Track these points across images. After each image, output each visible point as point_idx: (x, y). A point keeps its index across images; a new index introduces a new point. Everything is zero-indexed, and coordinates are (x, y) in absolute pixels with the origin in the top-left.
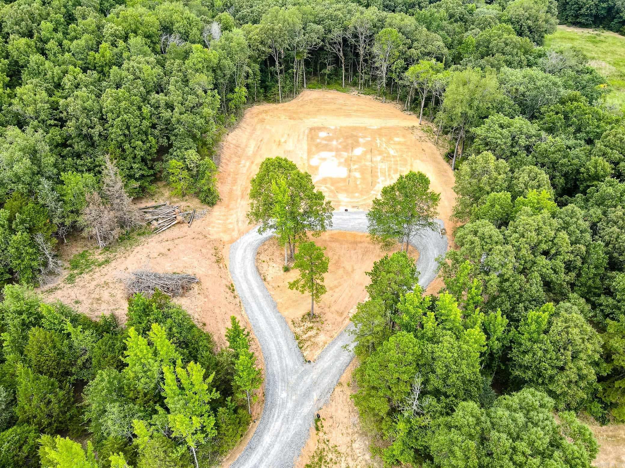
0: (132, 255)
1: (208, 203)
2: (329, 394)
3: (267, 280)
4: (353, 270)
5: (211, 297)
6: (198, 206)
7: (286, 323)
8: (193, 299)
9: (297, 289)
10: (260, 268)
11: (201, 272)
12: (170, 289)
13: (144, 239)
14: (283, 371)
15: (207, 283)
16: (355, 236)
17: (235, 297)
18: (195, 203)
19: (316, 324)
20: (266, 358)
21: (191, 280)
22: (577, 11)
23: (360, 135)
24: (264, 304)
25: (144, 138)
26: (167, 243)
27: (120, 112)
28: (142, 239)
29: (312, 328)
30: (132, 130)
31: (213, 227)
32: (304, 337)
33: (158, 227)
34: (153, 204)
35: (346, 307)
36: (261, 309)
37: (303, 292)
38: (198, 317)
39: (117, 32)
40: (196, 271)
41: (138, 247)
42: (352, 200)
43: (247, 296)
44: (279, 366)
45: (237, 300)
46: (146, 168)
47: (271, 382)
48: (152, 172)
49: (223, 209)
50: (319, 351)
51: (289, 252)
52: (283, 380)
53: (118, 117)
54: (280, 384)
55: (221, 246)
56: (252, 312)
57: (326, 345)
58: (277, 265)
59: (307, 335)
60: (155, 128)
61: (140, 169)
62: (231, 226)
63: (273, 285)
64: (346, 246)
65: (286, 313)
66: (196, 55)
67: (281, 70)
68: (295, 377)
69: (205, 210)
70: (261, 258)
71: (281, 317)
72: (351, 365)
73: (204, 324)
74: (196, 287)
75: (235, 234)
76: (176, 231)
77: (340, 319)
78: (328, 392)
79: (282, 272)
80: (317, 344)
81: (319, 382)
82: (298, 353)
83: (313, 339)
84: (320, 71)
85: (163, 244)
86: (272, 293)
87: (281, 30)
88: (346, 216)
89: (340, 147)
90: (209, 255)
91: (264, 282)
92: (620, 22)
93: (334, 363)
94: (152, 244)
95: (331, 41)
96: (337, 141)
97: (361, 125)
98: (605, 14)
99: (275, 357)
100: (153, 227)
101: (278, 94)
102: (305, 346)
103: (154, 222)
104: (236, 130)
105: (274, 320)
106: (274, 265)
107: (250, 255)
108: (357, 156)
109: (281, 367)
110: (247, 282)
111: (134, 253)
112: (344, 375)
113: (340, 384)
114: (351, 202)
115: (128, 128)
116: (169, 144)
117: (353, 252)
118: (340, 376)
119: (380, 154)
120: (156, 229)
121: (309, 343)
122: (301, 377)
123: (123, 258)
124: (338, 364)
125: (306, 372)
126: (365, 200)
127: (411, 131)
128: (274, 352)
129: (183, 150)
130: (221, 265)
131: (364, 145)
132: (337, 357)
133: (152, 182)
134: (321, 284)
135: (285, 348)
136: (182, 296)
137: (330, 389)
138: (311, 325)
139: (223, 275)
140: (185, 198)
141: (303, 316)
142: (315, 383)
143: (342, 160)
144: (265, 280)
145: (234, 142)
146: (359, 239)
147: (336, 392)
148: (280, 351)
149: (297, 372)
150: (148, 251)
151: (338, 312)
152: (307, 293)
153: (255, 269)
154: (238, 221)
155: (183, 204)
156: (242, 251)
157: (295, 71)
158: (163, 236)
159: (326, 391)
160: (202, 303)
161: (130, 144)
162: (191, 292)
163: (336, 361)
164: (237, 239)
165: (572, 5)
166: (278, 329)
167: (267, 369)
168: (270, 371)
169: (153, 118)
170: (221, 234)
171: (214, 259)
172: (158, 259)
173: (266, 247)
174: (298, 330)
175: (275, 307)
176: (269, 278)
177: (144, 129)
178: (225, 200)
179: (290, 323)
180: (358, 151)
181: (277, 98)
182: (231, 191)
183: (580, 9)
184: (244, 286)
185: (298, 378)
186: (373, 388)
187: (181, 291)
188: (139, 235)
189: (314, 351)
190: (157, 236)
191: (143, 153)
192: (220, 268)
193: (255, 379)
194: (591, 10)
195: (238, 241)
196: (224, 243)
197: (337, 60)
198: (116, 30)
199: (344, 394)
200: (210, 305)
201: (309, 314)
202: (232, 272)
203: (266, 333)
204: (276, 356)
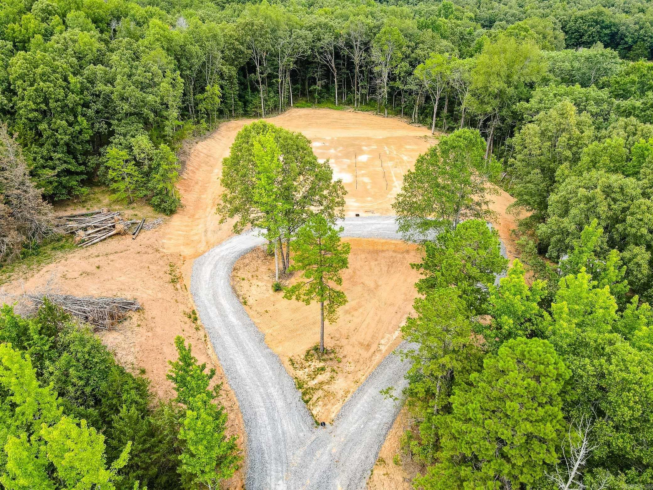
0: (36, 276)
1: (164, 211)
2: (364, 482)
3: (248, 303)
4: (377, 286)
5: (158, 330)
6: (149, 214)
7: (281, 364)
8: (129, 334)
9: (298, 299)
10: (237, 288)
11: (145, 296)
12: (90, 318)
13: (61, 255)
14: (277, 442)
15: (152, 311)
16: (374, 243)
17: (197, 329)
18: (145, 212)
19: (329, 363)
20: (247, 423)
21: (127, 306)
22: (578, 39)
23: (363, 143)
24: (243, 336)
25: (71, 118)
26: (99, 258)
27: (34, 80)
28: (59, 254)
29: (323, 369)
30: (52, 104)
31: (170, 239)
32: (312, 384)
33: (86, 238)
34: (84, 211)
35: (373, 337)
36: (239, 344)
37: (308, 302)
38: (135, 361)
39: (50, 8)
40: (138, 294)
41: (51, 265)
42: (363, 205)
43: (217, 327)
44: (270, 434)
45: (201, 333)
46: (73, 161)
47: (258, 465)
48: (83, 168)
49: (186, 218)
50: (338, 406)
51: (281, 266)
52: (279, 459)
53: (32, 85)
54: (273, 467)
55: (180, 263)
56: (225, 349)
57: (349, 396)
58: (263, 284)
59: (316, 381)
60: (88, 107)
61: (65, 162)
62: (196, 238)
63: (259, 309)
64: (363, 256)
65: (279, 350)
66: (153, 31)
67: (263, 79)
68: (300, 452)
69: (160, 220)
70: (239, 274)
71: (273, 355)
72: (395, 426)
73: (143, 372)
74: (135, 317)
75: (202, 247)
76: (113, 244)
77: (366, 354)
78: (362, 478)
79: (271, 292)
80: (334, 395)
81: (343, 459)
82: (303, 411)
83: (326, 387)
84: (309, 87)
85: (91, 260)
86: (257, 321)
87: (262, 27)
88: (358, 221)
89: (340, 155)
90: (161, 274)
91: (244, 307)
92: (625, 48)
93: (365, 423)
94: (74, 260)
95: (321, 50)
96: (335, 150)
97: (362, 136)
98: (609, 41)
99: (263, 419)
100: (78, 239)
101: (261, 107)
102: (315, 398)
103: (81, 233)
104: (208, 140)
105: (260, 360)
106: (260, 283)
107: (223, 272)
108: (363, 163)
109: (274, 437)
110: (217, 308)
111: (41, 272)
112: (387, 444)
113: (382, 461)
114: (362, 207)
115: (46, 101)
116: (109, 131)
117: (373, 263)
118: (380, 447)
119: (391, 160)
120: (84, 241)
121: (320, 393)
122: (311, 453)
123: (21, 280)
124: (373, 425)
125: (318, 444)
126: (380, 203)
127: (424, 140)
128: (262, 411)
129: (128, 137)
130: (178, 286)
131: (370, 152)
132: (370, 414)
133: (83, 183)
134: (338, 288)
135: (280, 404)
136: (109, 330)
137: (364, 471)
138: (322, 364)
139: (180, 299)
140: (132, 206)
141: (308, 352)
142: (336, 462)
143: (345, 166)
144: (245, 303)
145: (205, 151)
146: (380, 248)
147: (375, 477)
148: (271, 409)
149: (302, 443)
150: (65, 269)
151: (361, 344)
152: (315, 305)
153: (230, 289)
154: (206, 231)
155: (128, 213)
156: (212, 267)
157: (280, 80)
158: (93, 250)
159: (358, 475)
160: (143, 339)
161: (49, 124)
162: (126, 323)
163: (369, 420)
164: (204, 252)
165: (573, 33)
166: (268, 373)
167: (250, 441)
168: (254, 444)
169: (85, 93)
170: (182, 247)
171: (168, 278)
172: (79, 280)
173: (247, 261)
174: (300, 374)
175: (262, 339)
176: (251, 301)
177: (71, 105)
178: (190, 208)
179: (287, 363)
180: (363, 158)
181: (259, 111)
182: (199, 199)
183: (581, 37)
184: (213, 312)
185: (306, 454)
186: (464, 460)
187: (108, 321)
188: (54, 249)
189: (329, 406)
190: (83, 251)
191: (67, 137)
192: (177, 289)
193: (225, 457)
194: (593, 37)
195: (206, 254)
196: (184, 257)
197: (328, 74)
198: (48, 5)
199: (391, 479)
200: (157, 342)
201: (316, 349)
202: (195, 295)
203: (248, 381)
204: (265, 418)
